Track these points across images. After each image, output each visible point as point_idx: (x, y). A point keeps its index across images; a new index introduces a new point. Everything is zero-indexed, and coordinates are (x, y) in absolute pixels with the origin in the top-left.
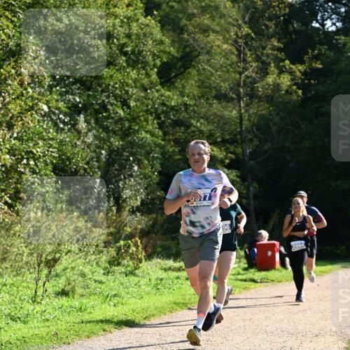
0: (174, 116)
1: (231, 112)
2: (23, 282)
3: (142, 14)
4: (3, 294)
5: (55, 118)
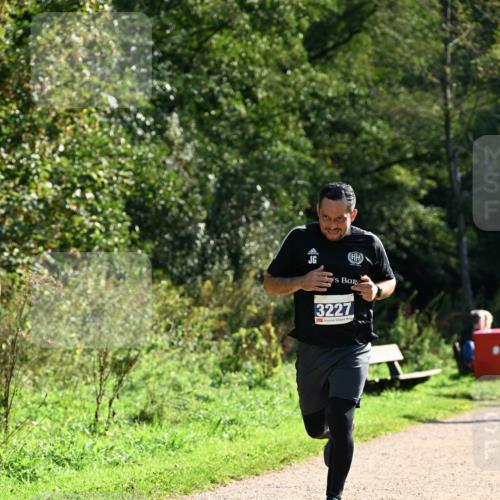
0: (333, 116)
1: (431, 107)
2: (74, 398)
4: (40, 418)
5: (129, 119)
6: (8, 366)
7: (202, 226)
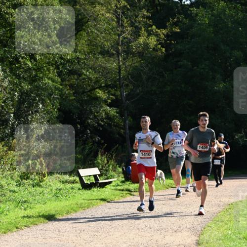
0: (70, 67)
1: (112, 64)
7: (12, 115)
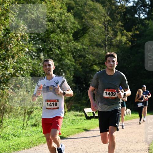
1: (102, 51)
2: (18, 121)
3: (66, 12)
4: (10, 125)
5: (31, 54)
6: (2, 113)
